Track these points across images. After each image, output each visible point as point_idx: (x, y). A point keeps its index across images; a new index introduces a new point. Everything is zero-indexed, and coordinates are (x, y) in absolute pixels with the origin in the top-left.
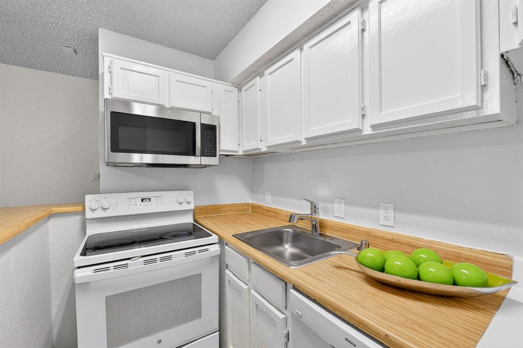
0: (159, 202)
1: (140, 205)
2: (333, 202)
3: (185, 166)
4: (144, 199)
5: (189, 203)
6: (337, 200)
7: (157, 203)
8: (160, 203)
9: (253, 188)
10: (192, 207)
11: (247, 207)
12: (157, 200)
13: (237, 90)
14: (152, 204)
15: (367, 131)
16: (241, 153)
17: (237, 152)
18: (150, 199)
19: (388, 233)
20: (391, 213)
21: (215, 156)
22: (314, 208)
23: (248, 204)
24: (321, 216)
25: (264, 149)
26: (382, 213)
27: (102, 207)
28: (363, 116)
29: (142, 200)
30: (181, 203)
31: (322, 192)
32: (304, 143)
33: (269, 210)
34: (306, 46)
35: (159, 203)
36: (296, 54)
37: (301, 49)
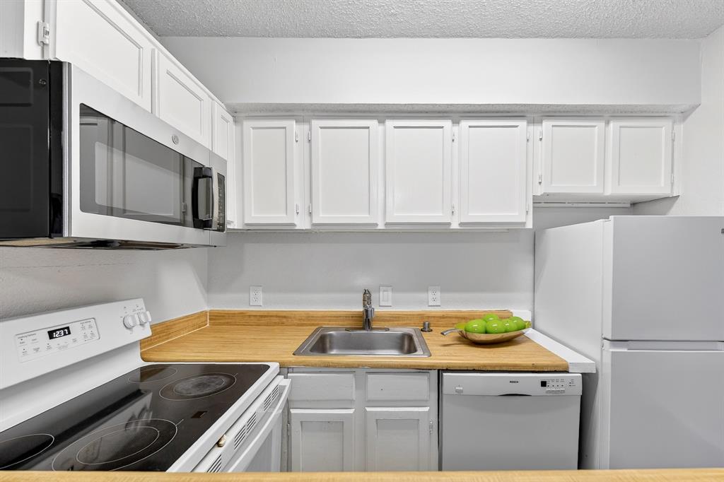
0: (88, 332)
1: (49, 348)
4: (55, 331)
6: (383, 288)
7: (85, 336)
8: (92, 334)
11: (203, 319)
12: (83, 328)
13: (231, 118)
14: (75, 341)
15: (455, 226)
17: (230, 223)
18: (68, 328)
19: (436, 312)
20: (438, 294)
22: (368, 299)
23: (204, 314)
26: (430, 295)
29: (51, 334)
32: (381, 226)
34: (389, 123)
35: (89, 335)
36: (373, 124)
37: (382, 122)
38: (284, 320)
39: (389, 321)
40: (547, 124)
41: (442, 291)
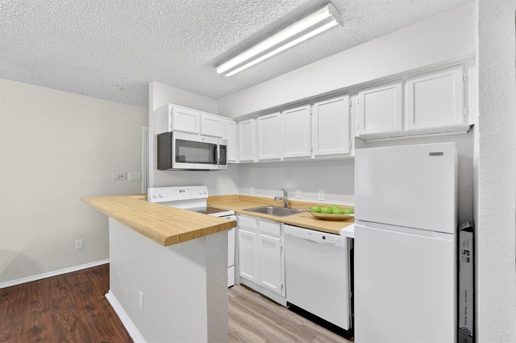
1: (179, 195)
2: (295, 191)
3: (208, 170)
5: (205, 194)
6: (297, 189)
7: (188, 194)
8: (190, 193)
9: (240, 185)
10: (207, 196)
12: (188, 191)
13: (235, 123)
14: (185, 194)
15: (313, 157)
16: (238, 162)
17: (235, 161)
18: (184, 191)
20: (323, 194)
21: (226, 164)
22: (286, 194)
23: (236, 196)
24: (290, 199)
25: (256, 161)
26: (319, 194)
27: (159, 196)
28: (312, 151)
29: (180, 191)
30: (201, 194)
31: (289, 185)
32: (282, 160)
33: (254, 198)
34: (284, 112)
36: (278, 114)
37: (281, 112)
38: (260, 201)
39: (297, 205)
40: (361, 94)
41: (326, 192)
